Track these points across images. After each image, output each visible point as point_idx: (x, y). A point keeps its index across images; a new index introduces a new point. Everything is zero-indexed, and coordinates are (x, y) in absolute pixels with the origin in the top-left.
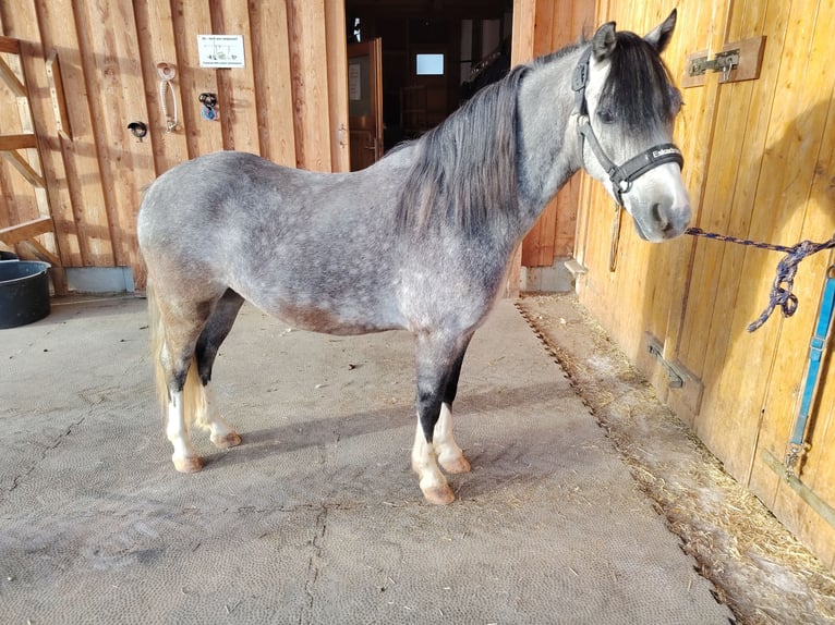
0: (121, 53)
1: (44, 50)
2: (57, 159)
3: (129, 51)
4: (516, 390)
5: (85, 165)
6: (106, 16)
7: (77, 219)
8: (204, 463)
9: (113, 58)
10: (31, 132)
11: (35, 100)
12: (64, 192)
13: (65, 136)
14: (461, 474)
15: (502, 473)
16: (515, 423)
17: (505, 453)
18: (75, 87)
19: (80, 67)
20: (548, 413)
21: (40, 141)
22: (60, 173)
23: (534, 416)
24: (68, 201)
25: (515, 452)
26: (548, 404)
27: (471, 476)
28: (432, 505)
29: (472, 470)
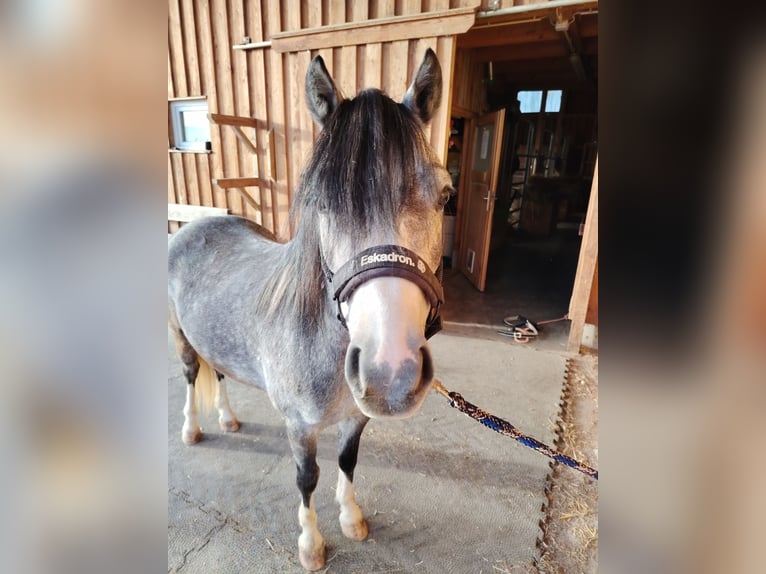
0: (303, 127)
1: (268, 125)
2: (268, 193)
3: (307, 126)
4: (484, 462)
5: (282, 199)
6: (298, 102)
7: (275, 233)
8: (199, 438)
9: (298, 130)
10: (257, 177)
11: (261, 156)
12: (270, 215)
13: (273, 180)
14: (351, 541)
15: (387, 558)
16: (451, 502)
17: (410, 535)
18: (281, 148)
19: (283, 136)
20: (493, 503)
21: (260, 182)
22: (269, 204)
23: (477, 501)
24: (272, 221)
25: (420, 538)
26: (503, 491)
27: (359, 547)
28: (296, 564)
29: (365, 540)
